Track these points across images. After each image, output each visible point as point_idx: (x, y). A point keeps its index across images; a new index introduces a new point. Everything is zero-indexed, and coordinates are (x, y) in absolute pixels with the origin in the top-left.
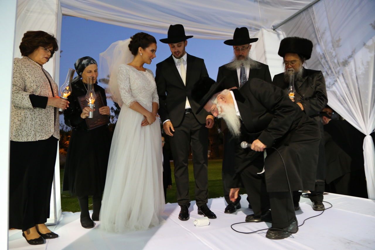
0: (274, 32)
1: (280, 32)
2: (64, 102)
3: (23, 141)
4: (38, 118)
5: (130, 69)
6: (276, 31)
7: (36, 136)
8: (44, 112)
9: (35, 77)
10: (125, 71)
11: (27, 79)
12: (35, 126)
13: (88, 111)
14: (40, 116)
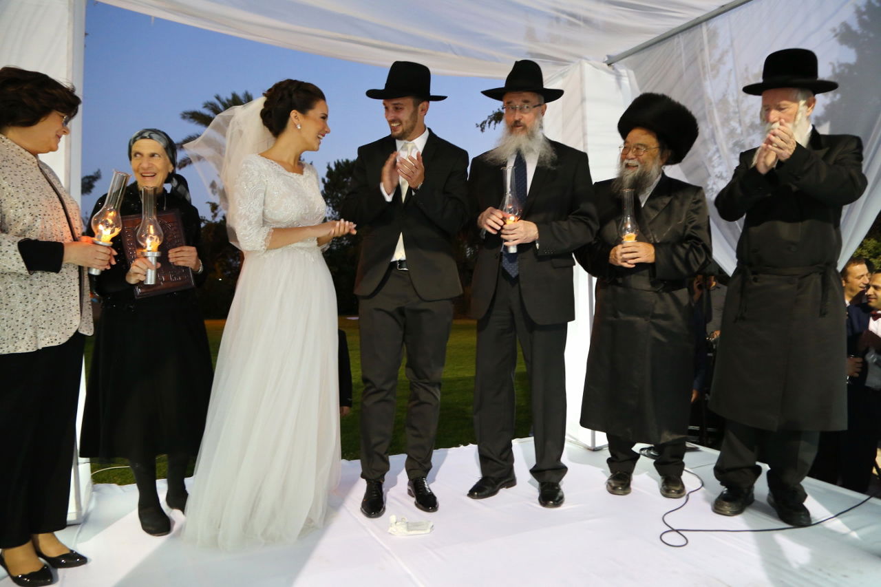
0: (610, 69)
1: (623, 71)
2: (105, 253)
3: (6, 353)
4: (41, 295)
5: (270, 169)
6: (614, 69)
7: (37, 338)
8: (55, 280)
9: (25, 193)
10: (256, 174)
11: (6, 198)
12: (35, 315)
13: (145, 267)
14: (45, 290)
